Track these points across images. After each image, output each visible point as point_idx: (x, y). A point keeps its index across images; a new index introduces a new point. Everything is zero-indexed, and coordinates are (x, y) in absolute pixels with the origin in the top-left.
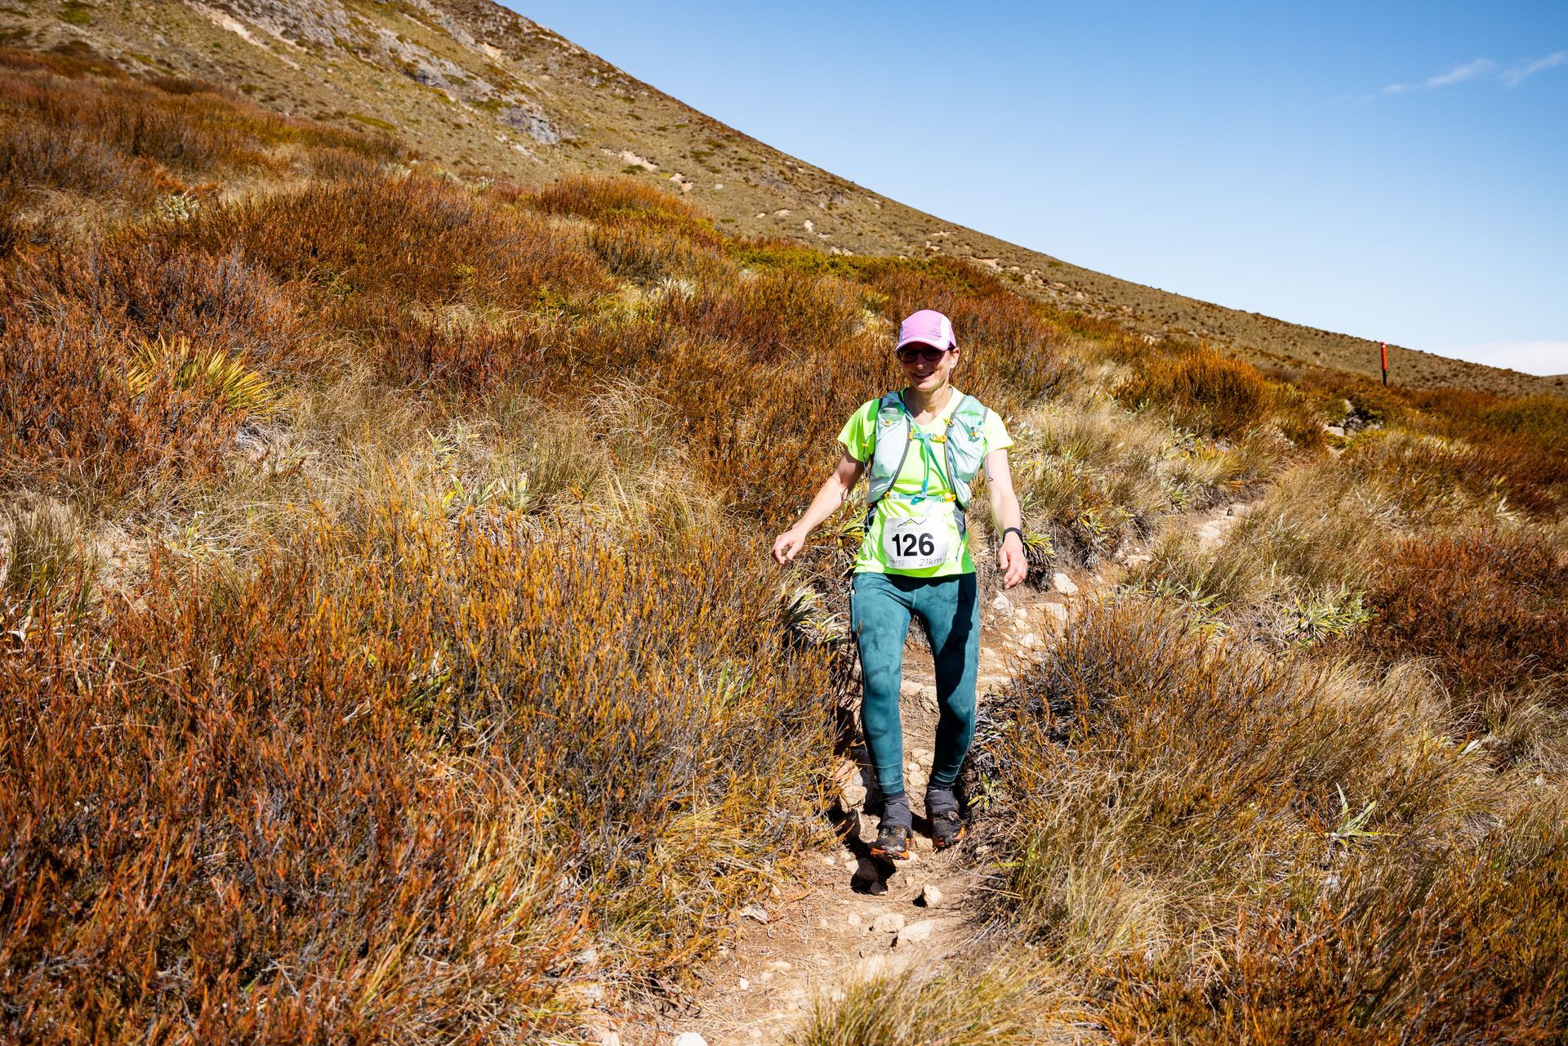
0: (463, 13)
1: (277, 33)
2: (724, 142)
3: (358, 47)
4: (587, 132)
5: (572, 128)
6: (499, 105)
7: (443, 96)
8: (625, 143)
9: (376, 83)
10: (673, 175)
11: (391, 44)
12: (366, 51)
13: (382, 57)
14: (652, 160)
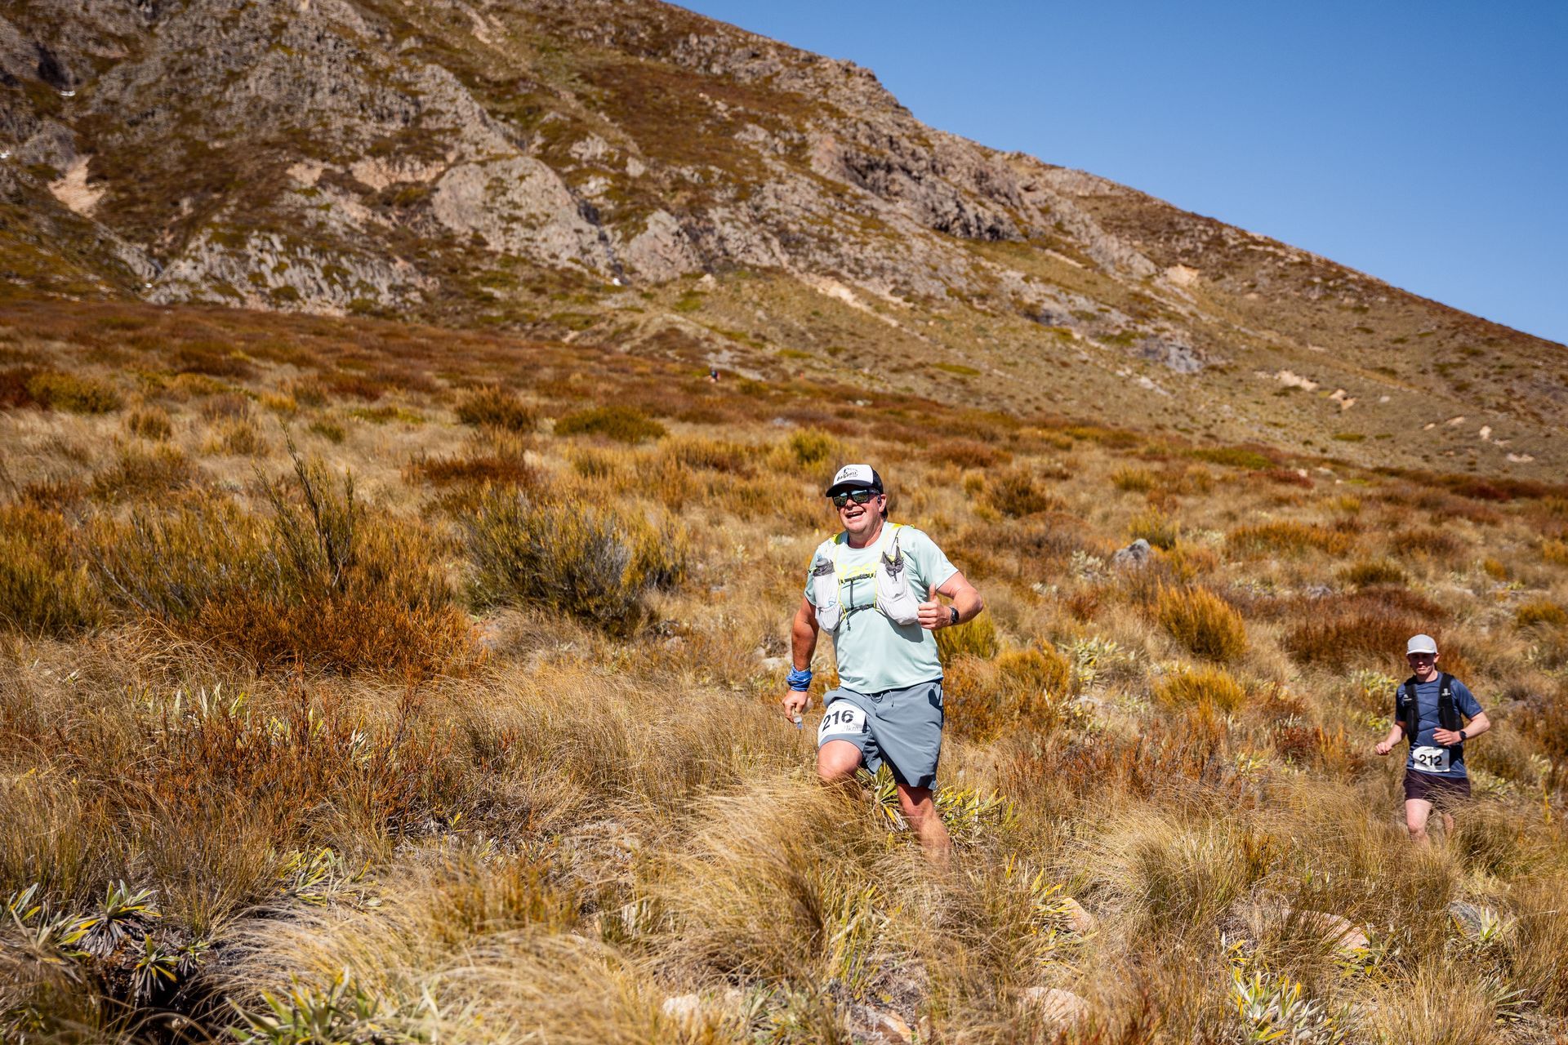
0: (1154, 233)
1: (885, 293)
2: (1484, 348)
3: (975, 294)
4: (1241, 355)
5: (1223, 351)
6: (1133, 337)
7: (1066, 336)
8: (1285, 362)
9: (981, 330)
10: (1334, 392)
11: (1014, 286)
12: (983, 297)
13: (1001, 301)
14: (1312, 379)
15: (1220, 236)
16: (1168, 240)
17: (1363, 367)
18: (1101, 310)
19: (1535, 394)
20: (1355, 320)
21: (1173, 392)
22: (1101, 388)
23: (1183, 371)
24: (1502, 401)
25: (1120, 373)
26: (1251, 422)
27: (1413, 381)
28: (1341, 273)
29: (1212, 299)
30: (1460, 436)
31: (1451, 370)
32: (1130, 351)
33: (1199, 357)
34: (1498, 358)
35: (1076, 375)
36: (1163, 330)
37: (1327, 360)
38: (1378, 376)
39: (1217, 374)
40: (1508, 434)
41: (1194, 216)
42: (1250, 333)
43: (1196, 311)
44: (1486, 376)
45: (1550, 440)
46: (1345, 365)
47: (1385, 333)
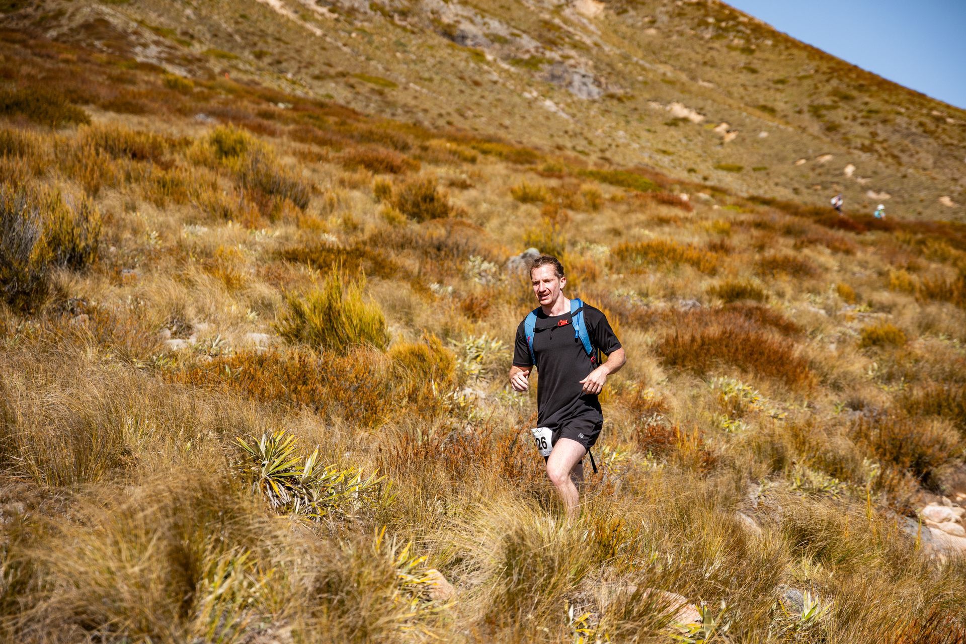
1: (311, 3)
3: (396, 10)
4: (638, 86)
5: (622, 81)
6: (541, 61)
7: (479, 56)
8: (677, 94)
9: (401, 46)
10: (718, 125)
12: (404, 14)
13: (421, 19)
14: (700, 111)
17: (747, 104)
18: (513, 34)
19: (896, 138)
20: (742, 60)
21: (573, 116)
22: (509, 108)
23: (584, 97)
24: (867, 142)
25: (527, 95)
26: (642, 148)
27: (789, 119)
28: (733, 15)
29: (615, 32)
30: (828, 173)
31: (824, 112)
32: (537, 75)
33: (599, 85)
34: (866, 104)
35: (486, 94)
37: (715, 95)
38: (758, 113)
39: (615, 102)
40: (869, 173)
42: (647, 65)
43: (600, 41)
44: (854, 119)
45: (905, 180)
46: (731, 101)
47: (768, 73)
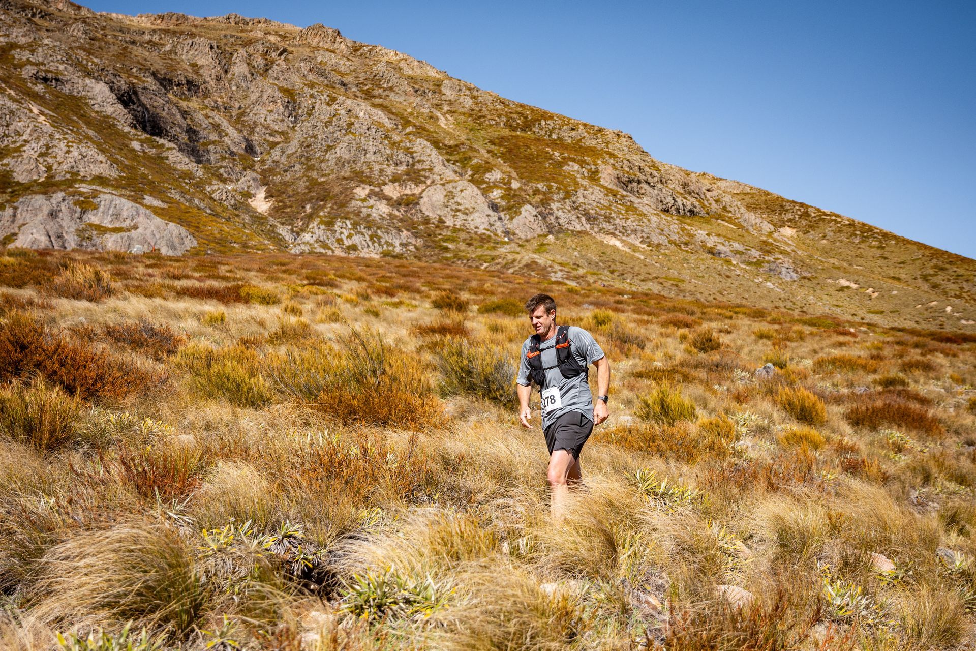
0: (773, 211)
1: (637, 243)
2: (947, 266)
3: (682, 243)
4: (819, 271)
5: (809, 269)
6: (763, 262)
7: (728, 262)
8: (842, 274)
9: (686, 260)
10: (867, 289)
11: (702, 238)
12: (686, 244)
13: (696, 246)
14: (856, 282)
15: (807, 212)
16: (780, 214)
17: (883, 277)
18: (746, 249)
20: (878, 253)
21: (784, 290)
22: (747, 288)
23: (789, 279)
24: (958, 293)
25: (756, 281)
26: (824, 305)
27: (909, 283)
28: (871, 229)
29: (803, 243)
30: (935, 311)
31: (930, 278)
32: (761, 270)
33: (797, 272)
34: (955, 271)
35: (734, 282)
36: (778, 259)
37: (864, 273)
38: (890, 281)
39: (806, 281)
40: (961, 310)
41: (793, 202)
42: (823, 260)
43: (795, 249)
44: (949, 280)
46: (873, 276)
47: (894, 259)
